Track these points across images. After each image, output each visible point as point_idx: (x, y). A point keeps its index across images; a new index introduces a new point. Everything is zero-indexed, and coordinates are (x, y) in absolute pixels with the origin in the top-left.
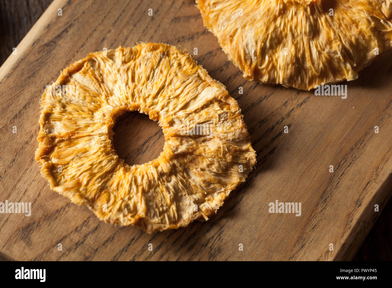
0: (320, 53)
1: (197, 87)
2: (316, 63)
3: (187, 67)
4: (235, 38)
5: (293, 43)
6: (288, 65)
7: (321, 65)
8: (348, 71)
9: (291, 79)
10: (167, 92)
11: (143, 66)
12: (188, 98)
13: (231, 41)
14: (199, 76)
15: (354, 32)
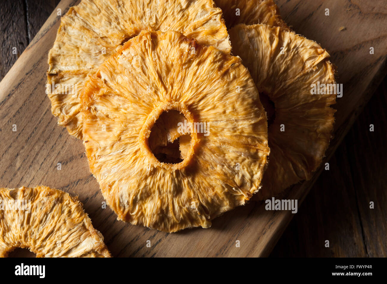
0: (181, 208)
1: (80, 236)
2: (177, 214)
3: (75, 215)
4: (113, 187)
5: (159, 198)
6: (154, 215)
7: (181, 216)
8: (203, 222)
9: (156, 225)
10: (54, 238)
11: (38, 209)
12: (71, 246)
13: (110, 190)
14: (84, 225)
15: (211, 193)
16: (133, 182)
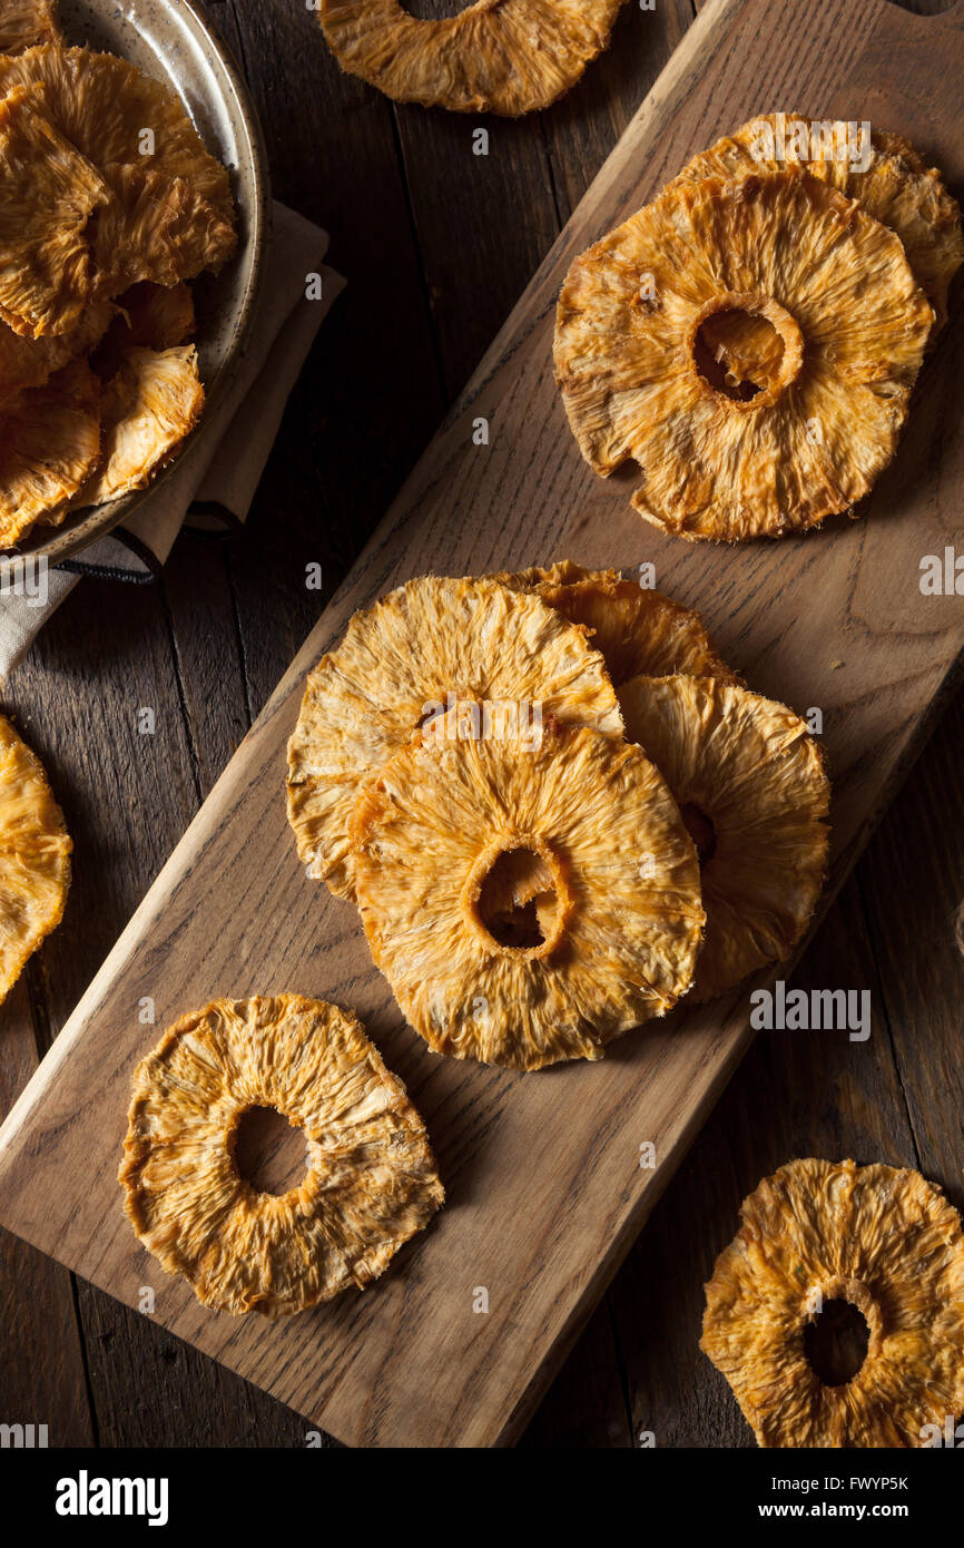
0: (545, 1027)
1: (363, 1084)
2: (539, 1039)
3: (352, 1046)
4: (418, 992)
5: (504, 1010)
6: (495, 1041)
7: (547, 1042)
8: (589, 1049)
9: (500, 1059)
10: (319, 1088)
11: (286, 1037)
12: (348, 1102)
13: (412, 997)
14: (368, 1065)
15: (600, 998)
16: (454, 983)
